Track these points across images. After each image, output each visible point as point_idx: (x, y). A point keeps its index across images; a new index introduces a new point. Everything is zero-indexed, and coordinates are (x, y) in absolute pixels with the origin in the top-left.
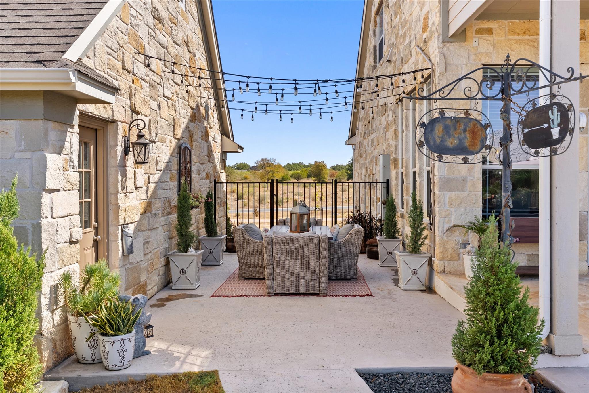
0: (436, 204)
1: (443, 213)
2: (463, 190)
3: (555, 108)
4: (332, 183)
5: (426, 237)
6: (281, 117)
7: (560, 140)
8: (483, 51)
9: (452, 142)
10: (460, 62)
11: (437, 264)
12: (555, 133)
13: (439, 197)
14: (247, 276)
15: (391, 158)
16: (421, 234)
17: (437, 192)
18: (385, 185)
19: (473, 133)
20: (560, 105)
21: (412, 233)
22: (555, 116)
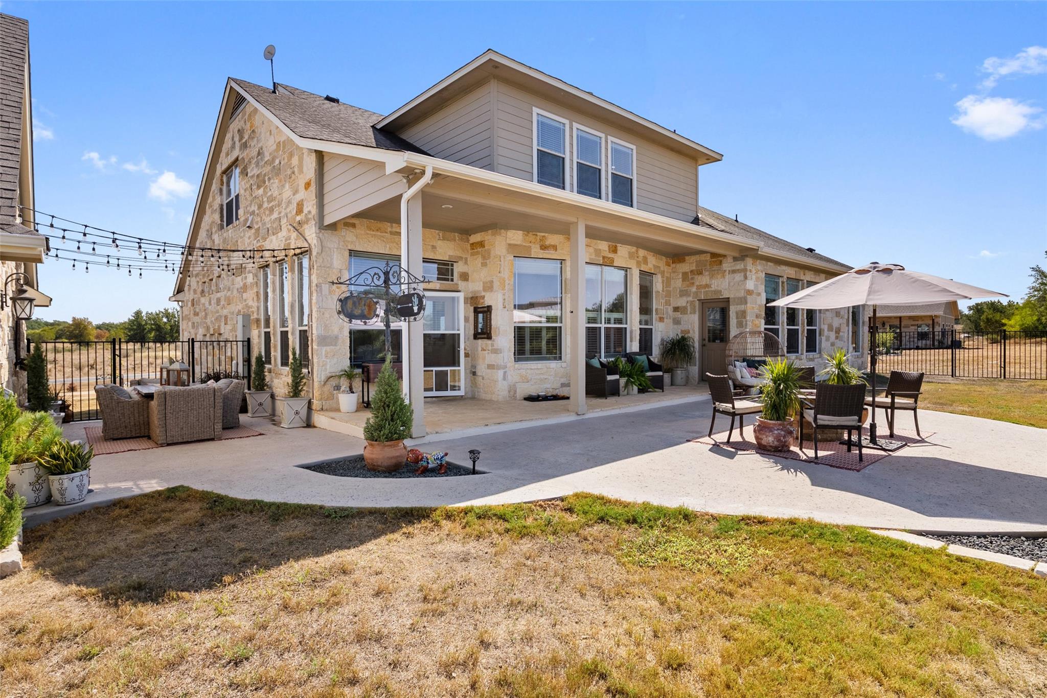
0: (315, 356)
1: (321, 364)
2: (335, 345)
3: (416, 296)
4: (189, 342)
5: (305, 384)
6: (130, 271)
7: (418, 313)
8: (349, 240)
9: (357, 312)
10: (332, 246)
11: (316, 404)
12: (416, 309)
13: (317, 350)
14: (116, 436)
15: (252, 318)
16: (300, 382)
17: (315, 347)
18: (246, 343)
19: (369, 306)
20: (418, 295)
21: (293, 381)
22: (415, 300)
